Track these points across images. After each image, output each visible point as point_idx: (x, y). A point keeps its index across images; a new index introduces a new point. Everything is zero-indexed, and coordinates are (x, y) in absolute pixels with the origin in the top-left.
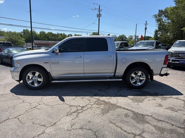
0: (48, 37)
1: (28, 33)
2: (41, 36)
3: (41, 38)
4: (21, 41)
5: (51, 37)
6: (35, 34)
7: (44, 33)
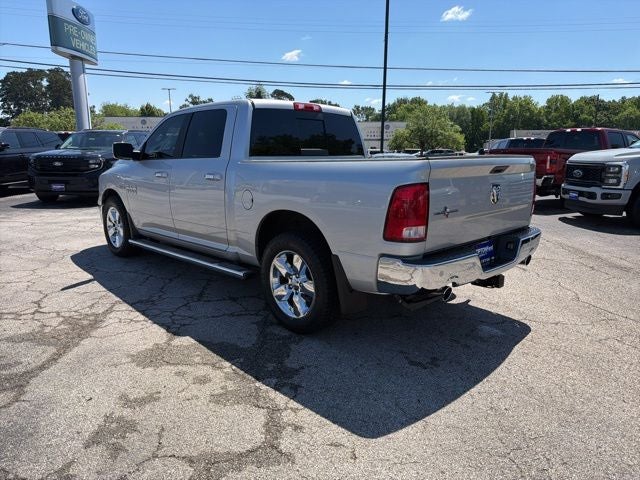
0: (578, 116)
1: (504, 106)
2: (549, 113)
3: (549, 121)
4: (447, 134)
5: (590, 114)
6: (529, 109)
7: (564, 100)
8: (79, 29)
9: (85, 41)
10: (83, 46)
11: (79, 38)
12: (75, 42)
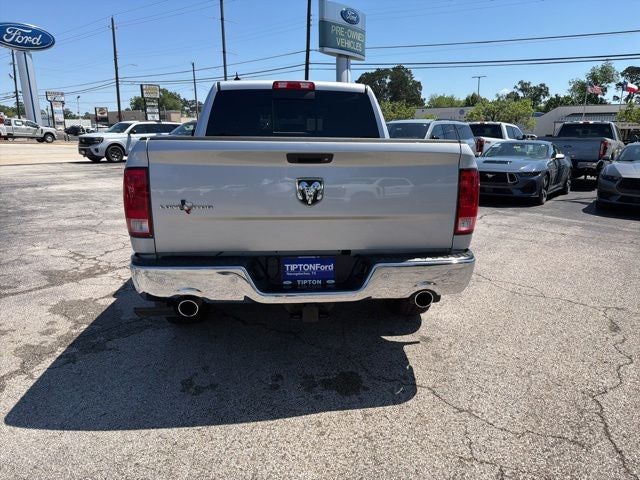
8: (346, 29)
9: (351, 39)
10: (349, 44)
11: (346, 37)
12: (340, 42)
